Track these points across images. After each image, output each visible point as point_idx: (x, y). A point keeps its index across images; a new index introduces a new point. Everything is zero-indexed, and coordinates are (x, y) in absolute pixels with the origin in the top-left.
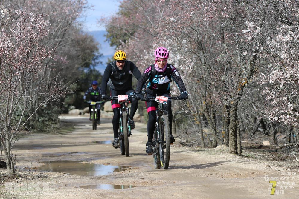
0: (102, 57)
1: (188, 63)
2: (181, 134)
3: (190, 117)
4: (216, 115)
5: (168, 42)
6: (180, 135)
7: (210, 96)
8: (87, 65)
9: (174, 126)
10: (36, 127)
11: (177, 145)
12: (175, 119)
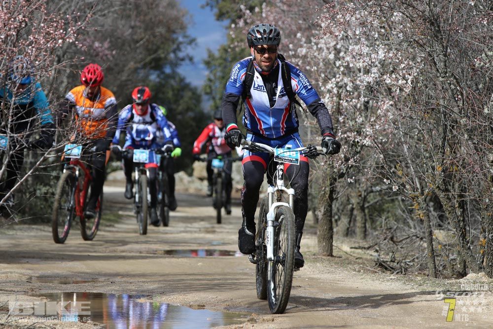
0: (193, 45)
1: (404, 68)
2: (378, 241)
3: (403, 200)
4: (468, 199)
5: (358, 16)
6: (376, 244)
7: (455, 152)
8: (157, 64)
9: (363, 221)
10: (27, 210)
11: (369, 268)
12: (366, 205)
